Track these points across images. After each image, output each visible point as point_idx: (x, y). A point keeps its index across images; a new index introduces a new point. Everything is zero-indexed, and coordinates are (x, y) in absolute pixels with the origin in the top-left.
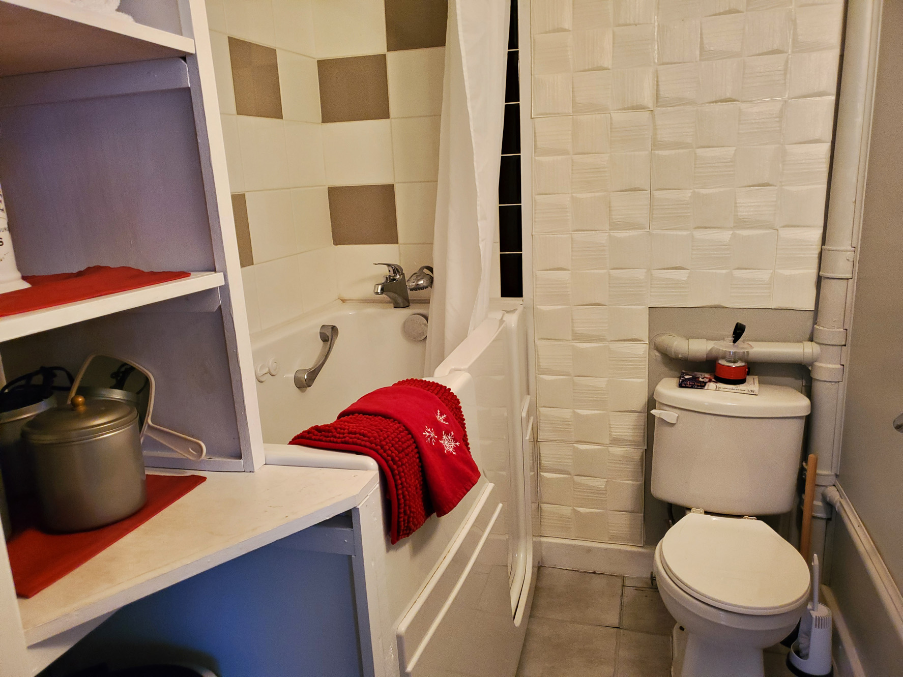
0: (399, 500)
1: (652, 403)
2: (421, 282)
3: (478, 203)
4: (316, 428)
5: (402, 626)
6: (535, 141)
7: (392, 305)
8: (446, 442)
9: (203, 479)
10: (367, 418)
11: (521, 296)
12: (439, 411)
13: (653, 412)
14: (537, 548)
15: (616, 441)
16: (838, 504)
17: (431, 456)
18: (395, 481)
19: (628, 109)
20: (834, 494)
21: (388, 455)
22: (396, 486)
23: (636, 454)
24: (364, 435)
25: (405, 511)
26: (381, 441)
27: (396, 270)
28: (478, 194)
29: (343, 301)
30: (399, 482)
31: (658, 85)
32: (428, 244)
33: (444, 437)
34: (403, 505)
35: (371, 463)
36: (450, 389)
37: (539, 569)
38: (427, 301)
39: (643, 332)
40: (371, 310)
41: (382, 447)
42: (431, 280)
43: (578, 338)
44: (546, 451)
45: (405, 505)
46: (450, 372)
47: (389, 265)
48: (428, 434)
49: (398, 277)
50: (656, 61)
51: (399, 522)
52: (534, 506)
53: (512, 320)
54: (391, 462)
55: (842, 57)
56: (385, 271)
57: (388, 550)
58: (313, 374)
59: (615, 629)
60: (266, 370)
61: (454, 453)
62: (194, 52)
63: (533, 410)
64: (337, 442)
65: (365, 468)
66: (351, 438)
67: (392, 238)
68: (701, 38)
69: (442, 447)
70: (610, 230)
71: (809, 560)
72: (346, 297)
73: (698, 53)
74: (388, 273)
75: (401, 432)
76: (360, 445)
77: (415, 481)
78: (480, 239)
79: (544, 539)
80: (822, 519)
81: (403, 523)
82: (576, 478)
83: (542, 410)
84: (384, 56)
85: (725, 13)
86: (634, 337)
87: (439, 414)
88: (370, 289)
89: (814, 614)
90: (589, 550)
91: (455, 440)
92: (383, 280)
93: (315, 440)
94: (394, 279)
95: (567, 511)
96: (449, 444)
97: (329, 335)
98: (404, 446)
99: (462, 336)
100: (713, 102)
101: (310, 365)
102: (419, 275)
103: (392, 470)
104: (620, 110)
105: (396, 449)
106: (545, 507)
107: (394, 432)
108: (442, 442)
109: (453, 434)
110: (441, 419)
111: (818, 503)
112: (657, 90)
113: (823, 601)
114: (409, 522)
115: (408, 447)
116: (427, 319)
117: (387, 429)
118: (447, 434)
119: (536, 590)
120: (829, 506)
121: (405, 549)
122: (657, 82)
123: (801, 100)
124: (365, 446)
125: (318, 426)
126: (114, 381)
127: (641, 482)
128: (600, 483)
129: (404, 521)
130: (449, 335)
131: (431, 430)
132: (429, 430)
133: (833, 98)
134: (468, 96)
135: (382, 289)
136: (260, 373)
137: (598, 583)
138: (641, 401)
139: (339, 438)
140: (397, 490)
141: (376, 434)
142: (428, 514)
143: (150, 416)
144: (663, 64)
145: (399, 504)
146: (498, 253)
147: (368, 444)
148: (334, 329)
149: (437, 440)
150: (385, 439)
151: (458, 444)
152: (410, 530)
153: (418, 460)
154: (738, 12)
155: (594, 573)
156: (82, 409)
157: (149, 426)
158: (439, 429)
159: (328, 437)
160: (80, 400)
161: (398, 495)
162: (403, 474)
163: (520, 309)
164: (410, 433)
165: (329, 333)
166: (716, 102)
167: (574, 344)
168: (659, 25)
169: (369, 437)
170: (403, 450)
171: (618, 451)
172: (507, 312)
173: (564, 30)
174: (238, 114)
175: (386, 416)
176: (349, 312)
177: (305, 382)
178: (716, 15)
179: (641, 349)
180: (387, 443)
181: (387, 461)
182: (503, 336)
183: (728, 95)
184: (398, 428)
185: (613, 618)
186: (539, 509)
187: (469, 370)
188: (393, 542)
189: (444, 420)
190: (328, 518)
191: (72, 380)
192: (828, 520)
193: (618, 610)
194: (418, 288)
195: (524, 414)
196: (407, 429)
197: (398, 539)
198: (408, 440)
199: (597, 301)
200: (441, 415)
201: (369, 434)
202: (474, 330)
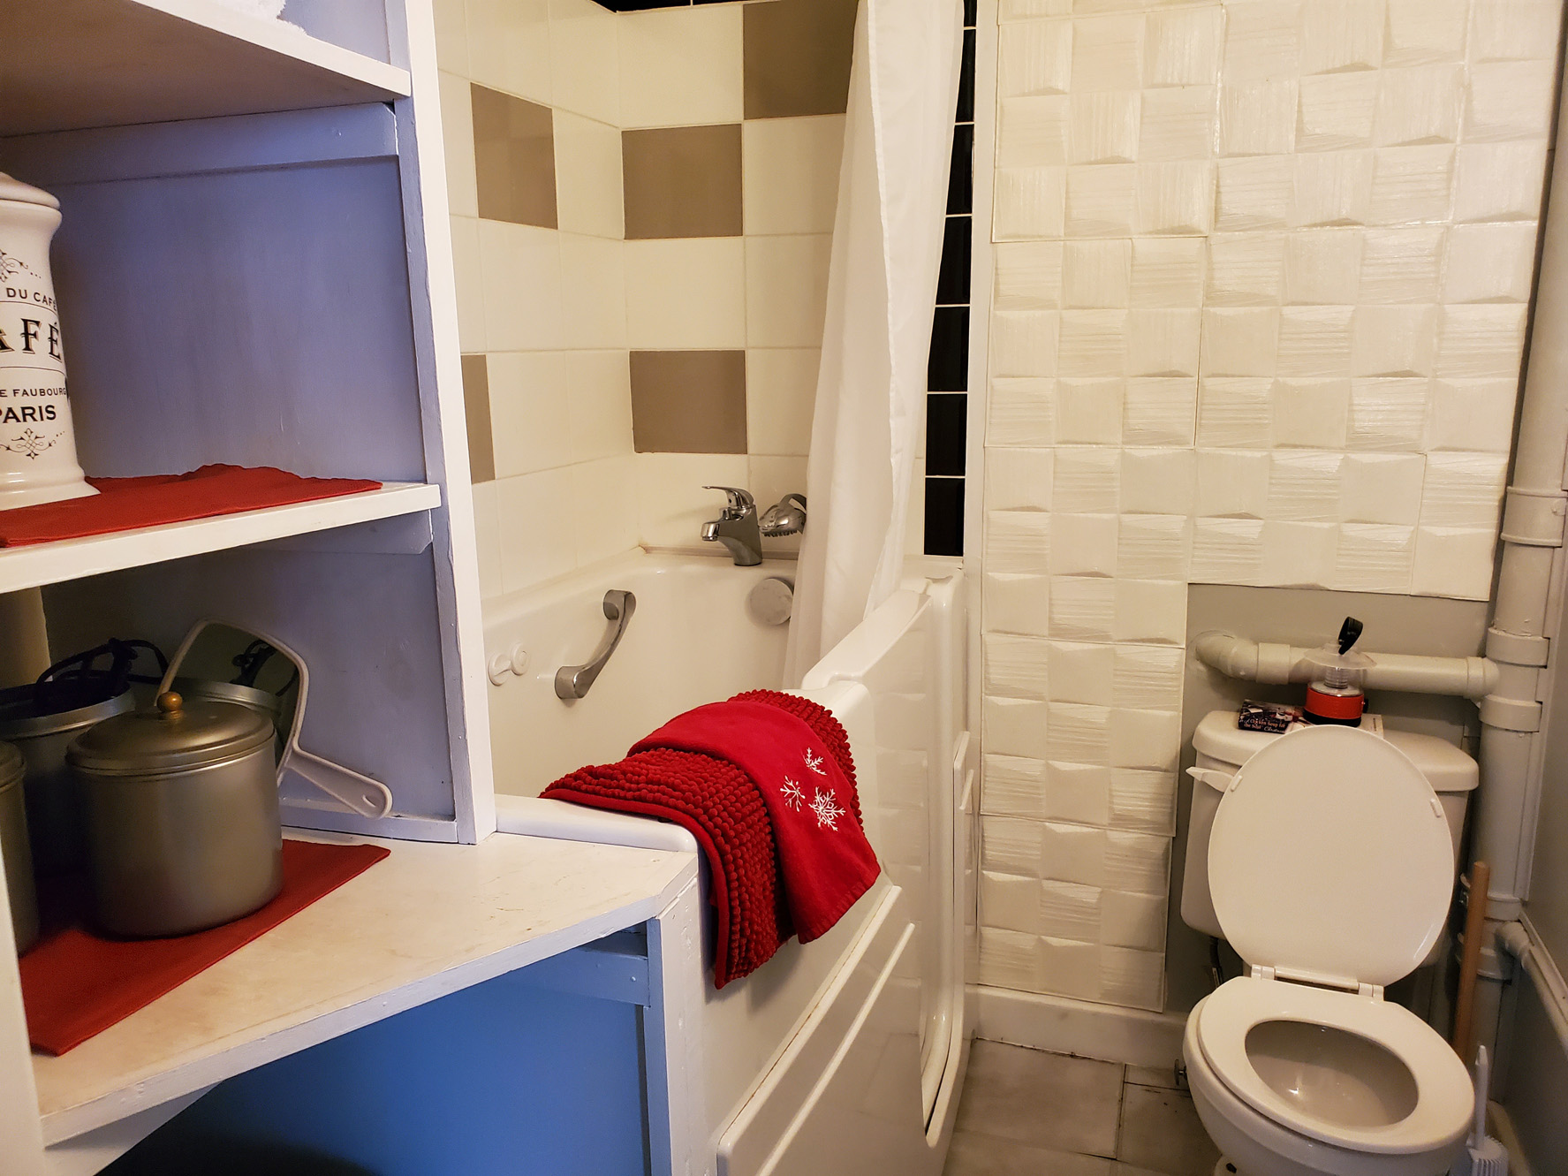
0: (731, 909)
1: (1188, 754)
2: (785, 522)
3: (892, 385)
4: (590, 771)
5: (728, 1139)
6: (997, 283)
7: (732, 560)
8: (821, 808)
9: (385, 853)
10: (681, 757)
11: (960, 553)
12: (809, 751)
13: (1190, 770)
14: (972, 1007)
15: (1121, 821)
16: (1526, 955)
17: (792, 832)
18: (727, 873)
19: (1164, 232)
20: (1517, 936)
21: (716, 826)
22: (728, 882)
23: (1156, 845)
24: (675, 788)
25: (742, 930)
26: (704, 799)
27: (742, 499)
28: (893, 372)
29: (647, 550)
30: (734, 875)
31: (1218, 192)
32: (799, 456)
33: (818, 798)
34: (739, 920)
35: (685, 839)
36: (830, 712)
37: (973, 1042)
38: (793, 557)
39: (1177, 628)
40: (695, 568)
41: (706, 810)
42: (803, 519)
43: (1059, 632)
44: (994, 831)
45: (743, 919)
46: (831, 682)
47: (729, 490)
48: (789, 791)
49: (744, 511)
50: (1217, 150)
51: (730, 949)
52: (970, 930)
53: (943, 596)
54: (721, 840)
55: (1552, 151)
56: (722, 500)
57: (709, 997)
58: (589, 675)
59: (1108, 1163)
60: (507, 665)
61: (835, 829)
62: (409, 95)
63: (975, 759)
64: (625, 798)
65: (674, 848)
66: (650, 791)
67: (737, 444)
68: (1300, 112)
69: (813, 817)
70: (1123, 443)
71: (1468, 1059)
72: (651, 543)
73: (1292, 137)
74: (726, 504)
75: (740, 784)
76: (667, 805)
77: (762, 876)
78: (893, 450)
79: (983, 991)
80: (1493, 980)
81: (737, 951)
82: (1048, 885)
83: (990, 759)
84: (737, 128)
85: (1344, 69)
86: (1161, 635)
87: (809, 756)
88: (693, 530)
89: (1476, 1155)
90: (1064, 1015)
91: (838, 805)
92: (718, 517)
93: (586, 791)
94: (737, 516)
95: (1026, 941)
96: (825, 811)
97: (619, 608)
98: (747, 809)
99: (853, 619)
100: (1315, 225)
101: (584, 659)
102: (780, 509)
103: (722, 854)
104: (1150, 233)
105: (730, 815)
106: (988, 932)
107: (728, 784)
108: (813, 806)
109: (833, 793)
110: (813, 764)
111: (1489, 952)
112: (1217, 201)
113: (1493, 1132)
114: (748, 950)
115: (752, 812)
116: (792, 588)
117: (717, 778)
118: (824, 792)
119: (967, 1083)
120: (1509, 957)
121: (739, 999)
122: (1218, 187)
123: (1475, 226)
124: (676, 808)
125: (593, 766)
126: (237, 672)
127: (1162, 896)
128: (1089, 895)
129: (740, 947)
130: (830, 617)
131: (794, 784)
132: (791, 784)
133: (1535, 224)
134: (883, 198)
135: (715, 532)
136: (495, 670)
137: (1079, 1075)
138: (1166, 749)
139: (630, 790)
140: (730, 890)
141: (696, 787)
142: (783, 938)
143: (297, 735)
144: (1230, 155)
145: (732, 917)
146: (922, 476)
147: (681, 803)
148: (628, 597)
149: (805, 803)
150: (712, 796)
151: (841, 812)
152: (750, 963)
153: (769, 838)
154: (1366, 67)
155: (1072, 1056)
156: (176, 716)
157: (294, 751)
158: (809, 784)
159: (610, 787)
160: (174, 700)
161: (730, 900)
162: (741, 862)
163: (958, 577)
164: (757, 788)
165: (619, 605)
166: (1323, 225)
167: (1054, 643)
168: (1224, 88)
169: (683, 792)
170: (743, 819)
171: (1125, 838)
172: (935, 581)
173: (1056, 92)
174: (480, 217)
175: (715, 755)
176: (657, 569)
177: (575, 687)
178: (1328, 72)
179: (1173, 658)
180: (715, 804)
181: (713, 837)
182: (925, 626)
183: (1344, 214)
184: (737, 777)
185: (1104, 1141)
186: (977, 936)
187: (865, 680)
188: (719, 986)
189: (818, 767)
190: (603, 936)
191: (164, 666)
192: (1506, 983)
193: (1114, 1126)
194: (778, 532)
195: (958, 765)
196: (751, 780)
197: (727, 981)
198: (753, 801)
199: (1096, 569)
200: (813, 758)
201: (684, 787)
202: (875, 609)
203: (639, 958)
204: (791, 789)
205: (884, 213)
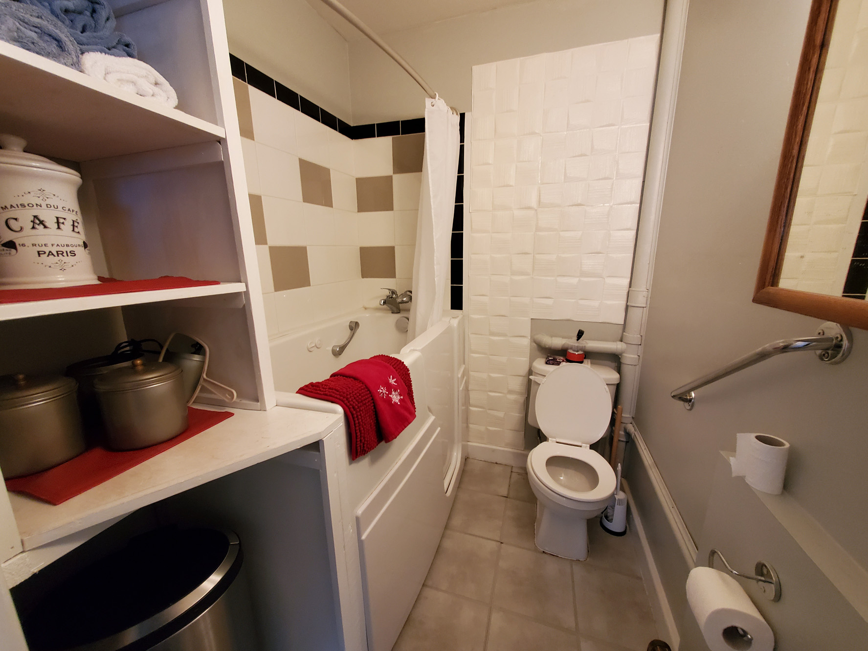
0: (356, 433)
1: (530, 372)
2: (405, 299)
3: (435, 255)
4: (312, 384)
5: (360, 511)
6: (471, 225)
7: (391, 312)
8: (394, 396)
9: (232, 414)
10: (344, 379)
11: (461, 309)
12: (391, 376)
13: (531, 377)
14: (464, 448)
15: (511, 392)
16: (633, 435)
17: (382, 406)
18: (354, 421)
19: (523, 208)
20: (631, 428)
21: (351, 405)
22: (355, 424)
23: (521, 399)
24: (337, 391)
25: (361, 441)
26: (347, 395)
27: (393, 292)
28: (435, 250)
29: (366, 309)
30: (357, 422)
31: (540, 196)
32: (410, 279)
33: (393, 393)
34: (359, 437)
35: (339, 409)
36: (403, 362)
37: (466, 460)
38: (408, 310)
39: (527, 331)
40: (379, 314)
41: (347, 399)
42: (411, 299)
43: (492, 334)
44: (473, 396)
45: (361, 437)
46: (410, 351)
47: (389, 289)
48: (381, 391)
49: (394, 296)
50: (540, 182)
51: (356, 447)
52: (465, 425)
53: (455, 323)
54: (352, 409)
55: (644, 182)
56: (387, 293)
57: (350, 463)
58: (343, 348)
59: (505, 498)
60: (314, 345)
61: (399, 403)
62: (224, 137)
63: (466, 373)
64: (321, 394)
65: (334, 412)
66: (330, 392)
67: (392, 275)
68: (565, 170)
69: (391, 399)
70: (511, 275)
71: (615, 468)
72: (367, 306)
73: (563, 178)
74: (388, 294)
75: (362, 389)
76: (334, 397)
77: (370, 421)
78: (435, 276)
79: (469, 443)
80: (622, 441)
81: (359, 448)
82: (489, 412)
83: (471, 373)
84: (391, 177)
85: (579, 156)
86: (522, 335)
87: (391, 378)
88: (377, 302)
89: (617, 497)
90: (494, 450)
91: (400, 395)
92: (385, 298)
93: (309, 391)
94: (392, 297)
95: (482, 428)
96: (396, 398)
97: (354, 327)
98: (363, 399)
99: (424, 329)
100: (570, 206)
101: (342, 343)
102: (403, 295)
103: (353, 415)
104: (518, 209)
105: (356, 401)
106: (471, 426)
107: (357, 389)
108: (391, 396)
109: (399, 391)
110: (392, 381)
111: (622, 433)
112: (540, 198)
113: (622, 489)
114: (364, 447)
115: (366, 399)
116: (408, 319)
117: (353, 387)
118: (395, 391)
119: (464, 472)
120: (628, 434)
121: (364, 463)
122: (540, 194)
123: (620, 206)
124: (336, 398)
127: (523, 415)
128: (501, 414)
129: (360, 446)
130: (418, 329)
131: (384, 388)
132: (382, 388)
133: (638, 205)
134: (431, 196)
135: (384, 302)
136: (310, 347)
137: (498, 469)
138: (524, 370)
139: (323, 391)
140: (355, 427)
141: (345, 390)
142: (380, 441)
143: (205, 373)
144: (543, 184)
145: (357, 436)
146: (450, 285)
147: (338, 396)
148: (357, 324)
149: (388, 395)
150: (350, 394)
151: (402, 397)
152: (365, 451)
153: (373, 407)
154: (586, 155)
155: (496, 463)
156: (140, 368)
157: (204, 379)
158: (390, 388)
159: (317, 390)
160: (139, 362)
161: (356, 430)
162: (360, 417)
163: (461, 316)
164: (369, 390)
165: (353, 325)
166: (572, 206)
167: (491, 337)
168: (541, 162)
169: (340, 392)
170: (362, 401)
171: (512, 397)
172: (453, 318)
173: (489, 164)
175: (355, 379)
176: (367, 315)
177: (338, 352)
178: (574, 157)
179: (526, 342)
180: (351, 397)
181: (349, 409)
182: (448, 331)
183: (579, 202)
184: (361, 386)
185: (504, 491)
186: (467, 427)
187: (422, 351)
188: (353, 459)
189: (394, 382)
192: (627, 442)
193: (507, 486)
194: (403, 302)
195: (460, 376)
196: (367, 387)
197: (356, 457)
198: (366, 395)
199: (503, 314)
200: (393, 379)
201: (341, 390)
202: (432, 326)
203: (318, 453)
204: (382, 390)
205: (432, 200)
